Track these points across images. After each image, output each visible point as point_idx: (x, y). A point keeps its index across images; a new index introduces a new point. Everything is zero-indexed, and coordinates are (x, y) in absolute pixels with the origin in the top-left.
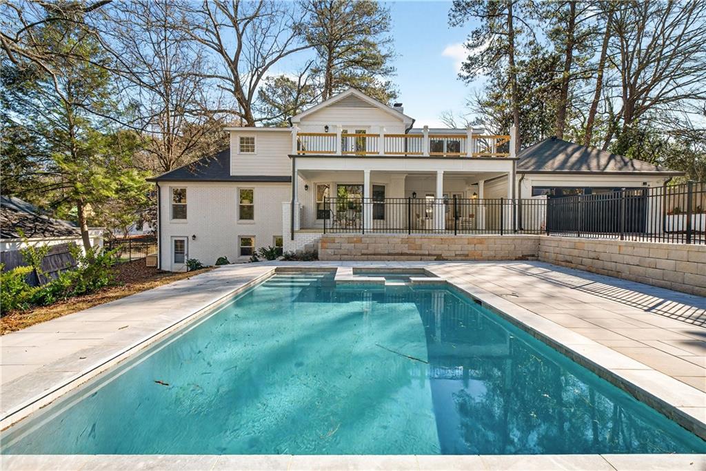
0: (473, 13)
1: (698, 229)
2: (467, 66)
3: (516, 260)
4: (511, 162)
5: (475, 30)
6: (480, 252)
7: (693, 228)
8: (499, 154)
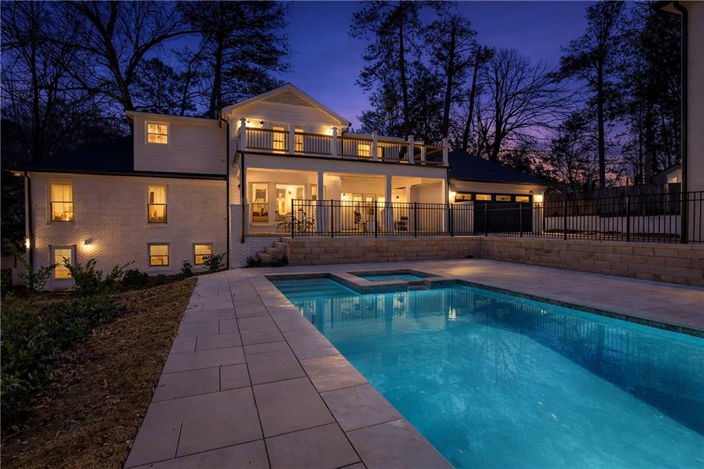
0: (370, 27)
1: (560, 228)
2: (365, 75)
3: (464, 258)
4: (446, 170)
5: (371, 44)
6: (437, 252)
7: (568, 228)
8: (428, 162)
